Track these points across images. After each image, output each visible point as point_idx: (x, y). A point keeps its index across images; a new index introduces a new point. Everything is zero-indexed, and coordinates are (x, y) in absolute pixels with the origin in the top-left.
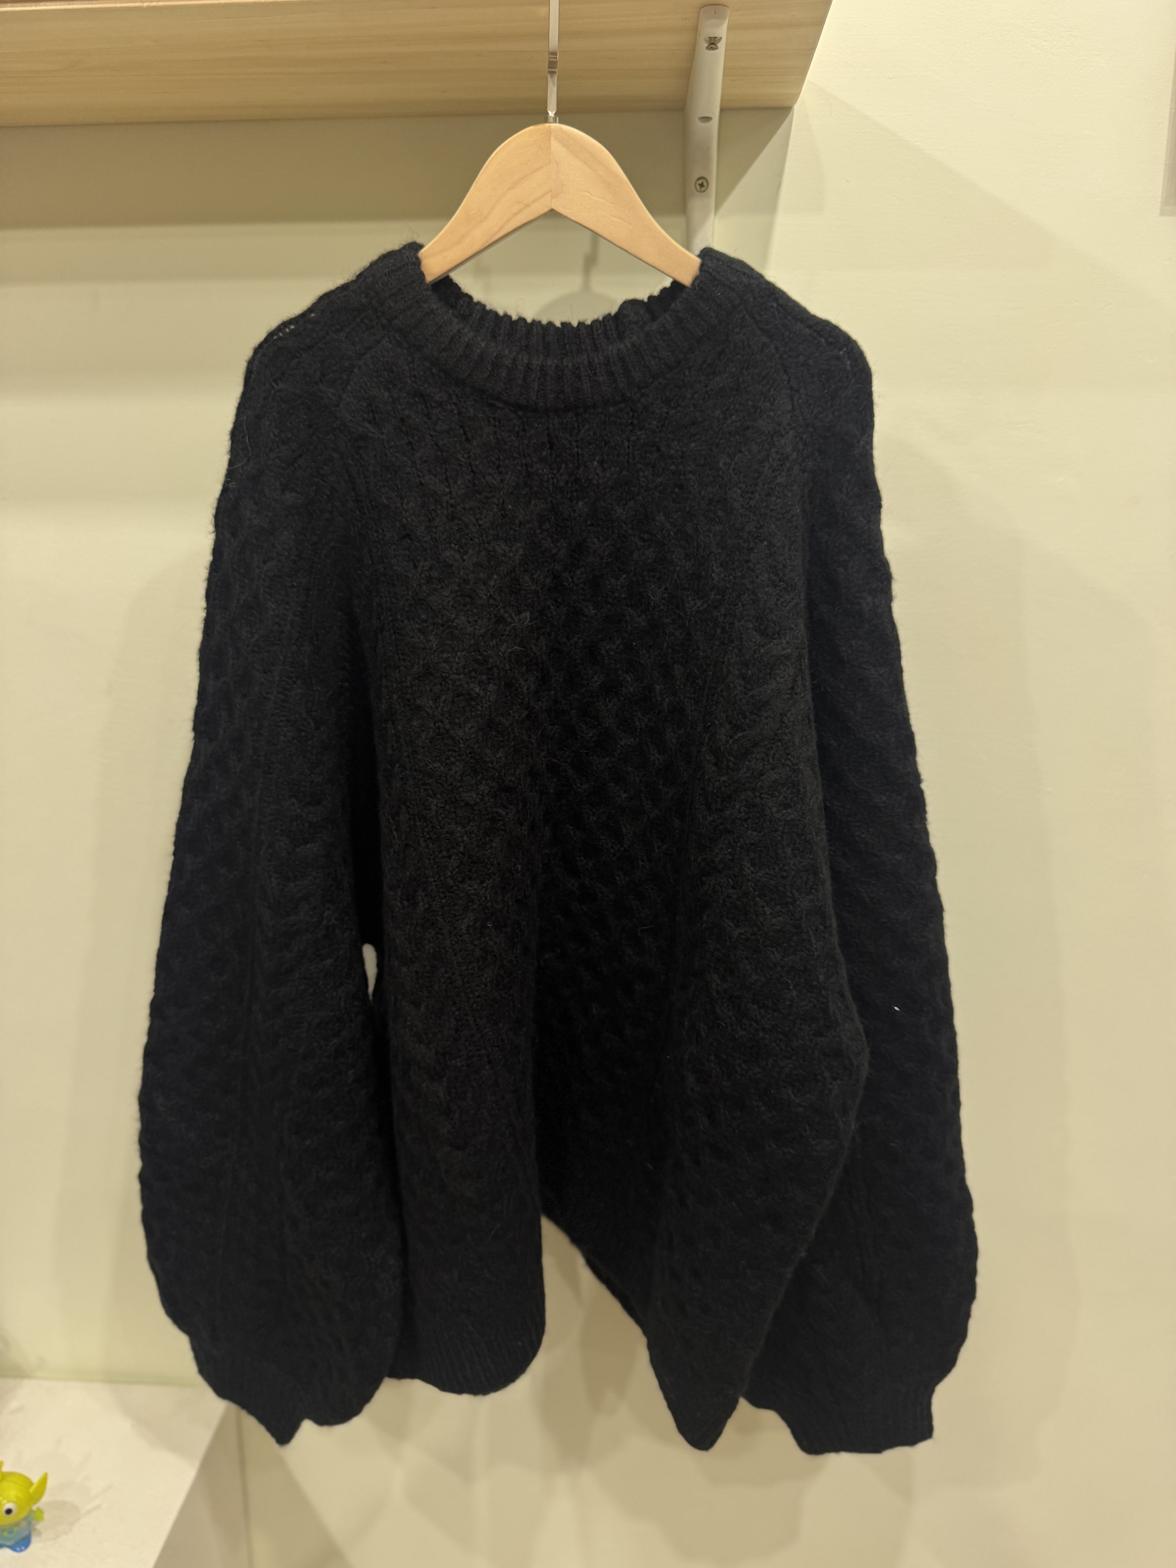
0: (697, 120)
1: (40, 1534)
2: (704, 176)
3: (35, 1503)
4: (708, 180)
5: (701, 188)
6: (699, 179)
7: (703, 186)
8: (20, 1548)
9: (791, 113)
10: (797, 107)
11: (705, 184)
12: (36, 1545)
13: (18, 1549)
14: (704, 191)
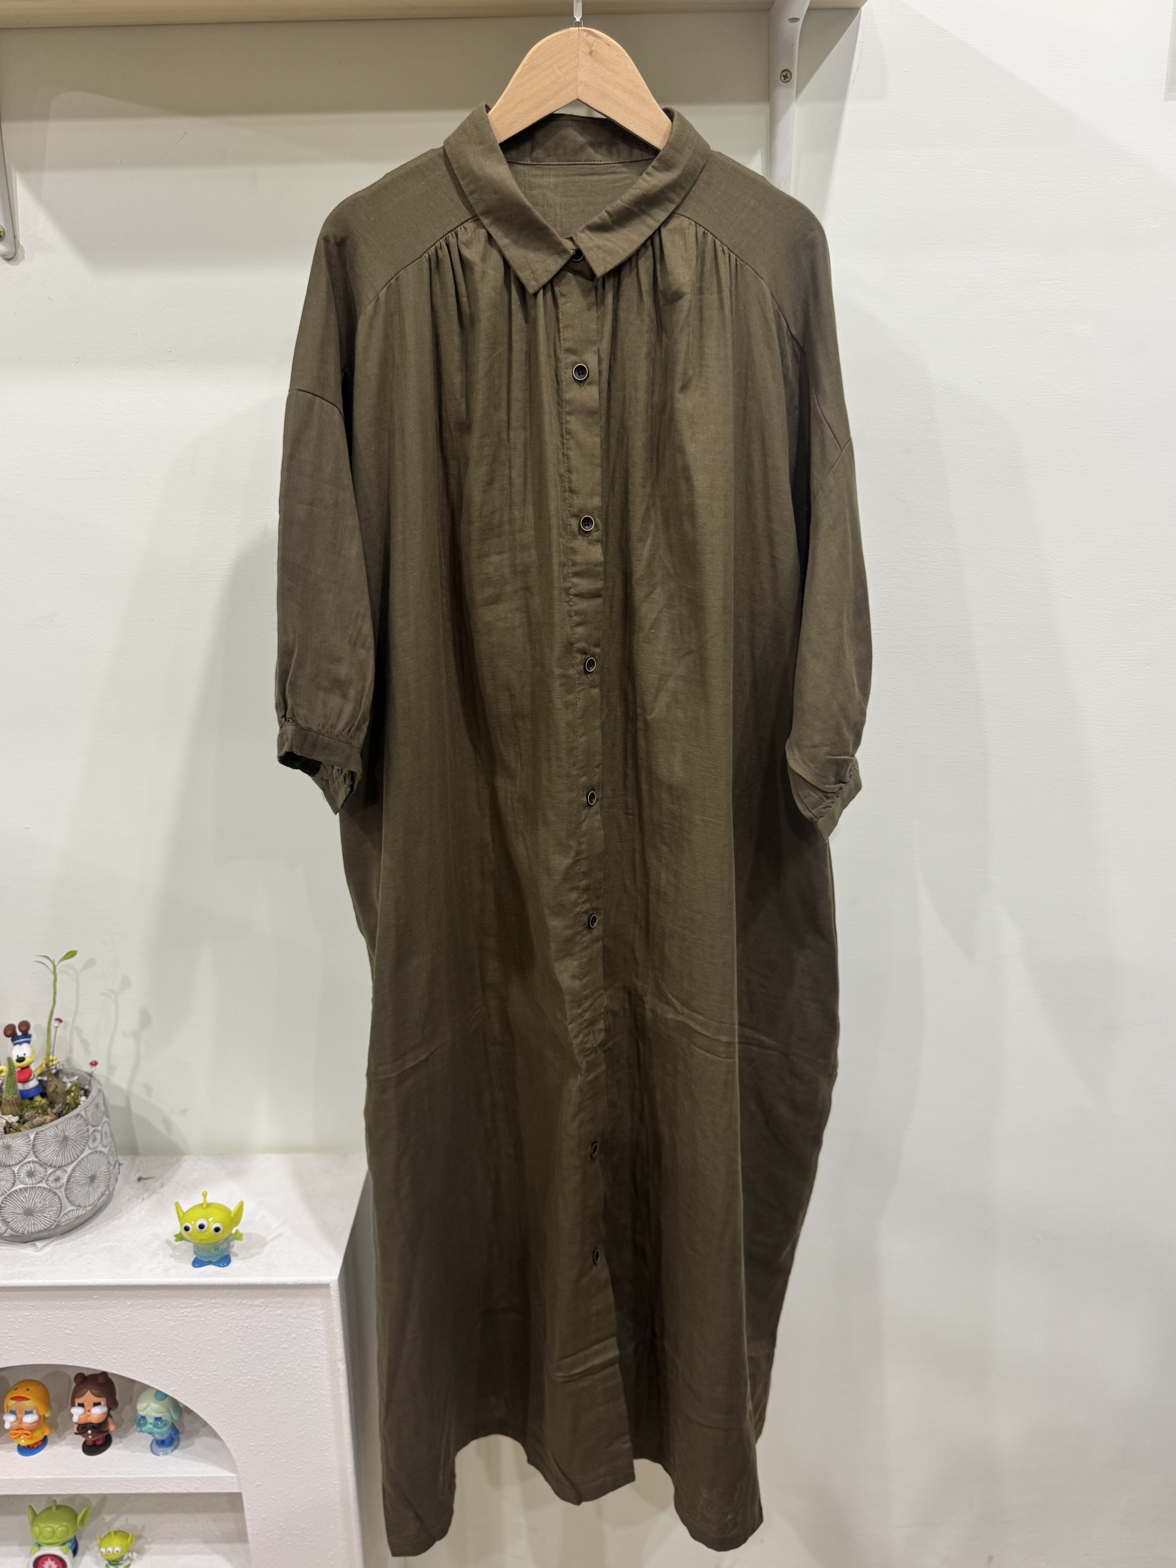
0: (787, 20)
1: (236, 1255)
2: (788, 68)
3: (235, 1226)
4: (791, 71)
5: (785, 79)
6: (784, 71)
7: (787, 78)
8: (223, 1264)
9: (859, 13)
10: (864, 9)
11: (788, 76)
12: (235, 1263)
13: (222, 1265)
14: (788, 81)
